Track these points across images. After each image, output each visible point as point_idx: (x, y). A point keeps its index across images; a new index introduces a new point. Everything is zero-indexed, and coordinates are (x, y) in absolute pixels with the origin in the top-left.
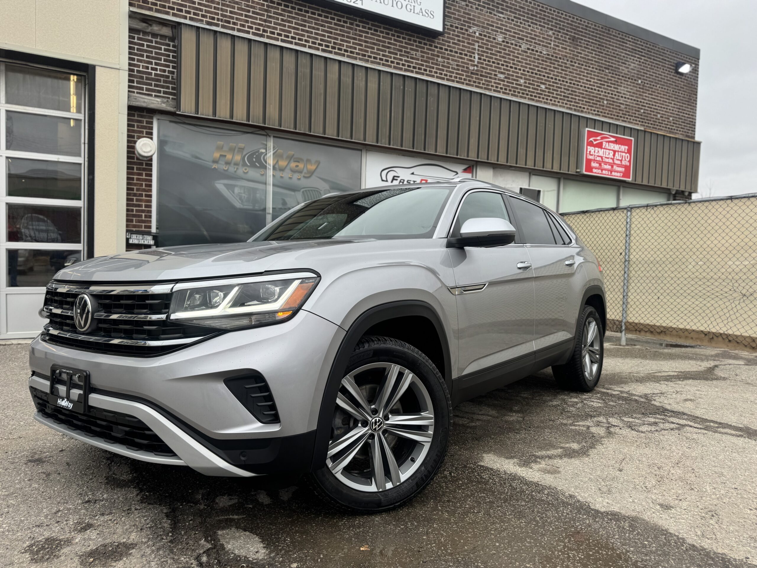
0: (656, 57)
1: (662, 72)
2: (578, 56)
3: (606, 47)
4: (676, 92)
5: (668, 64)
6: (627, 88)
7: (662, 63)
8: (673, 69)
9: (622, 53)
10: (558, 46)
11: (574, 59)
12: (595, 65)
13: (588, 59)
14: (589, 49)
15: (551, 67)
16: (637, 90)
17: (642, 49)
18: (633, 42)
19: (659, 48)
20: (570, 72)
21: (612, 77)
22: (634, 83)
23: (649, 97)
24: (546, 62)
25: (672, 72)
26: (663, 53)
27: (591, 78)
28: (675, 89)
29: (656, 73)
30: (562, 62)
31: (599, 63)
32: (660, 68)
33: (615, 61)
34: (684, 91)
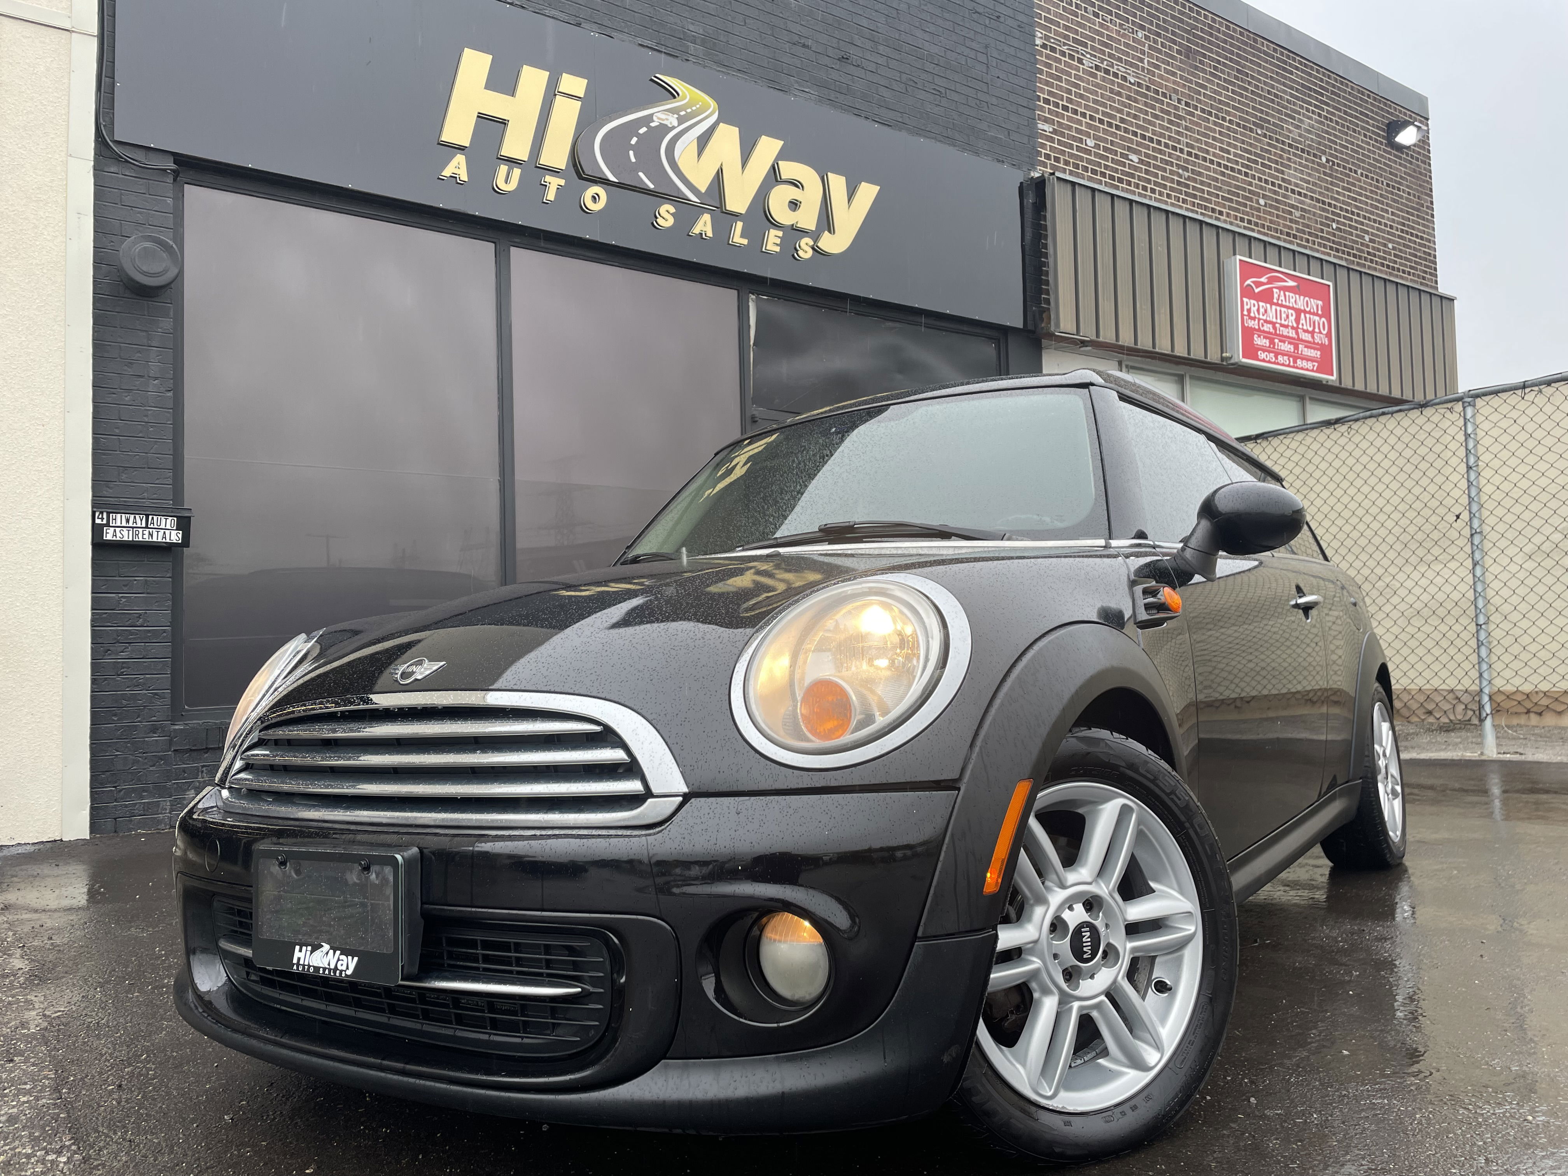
0: (1350, 108)
1: (1362, 141)
2: (1199, 93)
3: (1253, 77)
4: (1393, 187)
5: (1373, 126)
6: (1302, 172)
7: (1363, 121)
8: (1383, 137)
9: (1285, 92)
10: (1158, 67)
11: (1192, 98)
12: (1235, 116)
13: (1220, 102)
14: (1220, 78)
15: (1146, 113)
16: (1319, 178)
17: (1321, 87)
18: (1303, 71)
19: (1352, 88)
20: (1187, 128)
21: (1269, 145)
22: (1313, 162)
23: (1344, 197)
24: (1136, 101)
25: (1381, 143)
26: (1361, 99)
27: (1229, 144)
28: (1391, 180)
29: (1352, 144)
30: (1168, 104)
31: (1242, 111)
32: (1359, 133)
33: (1273, 109)
34: (1408, 187)
